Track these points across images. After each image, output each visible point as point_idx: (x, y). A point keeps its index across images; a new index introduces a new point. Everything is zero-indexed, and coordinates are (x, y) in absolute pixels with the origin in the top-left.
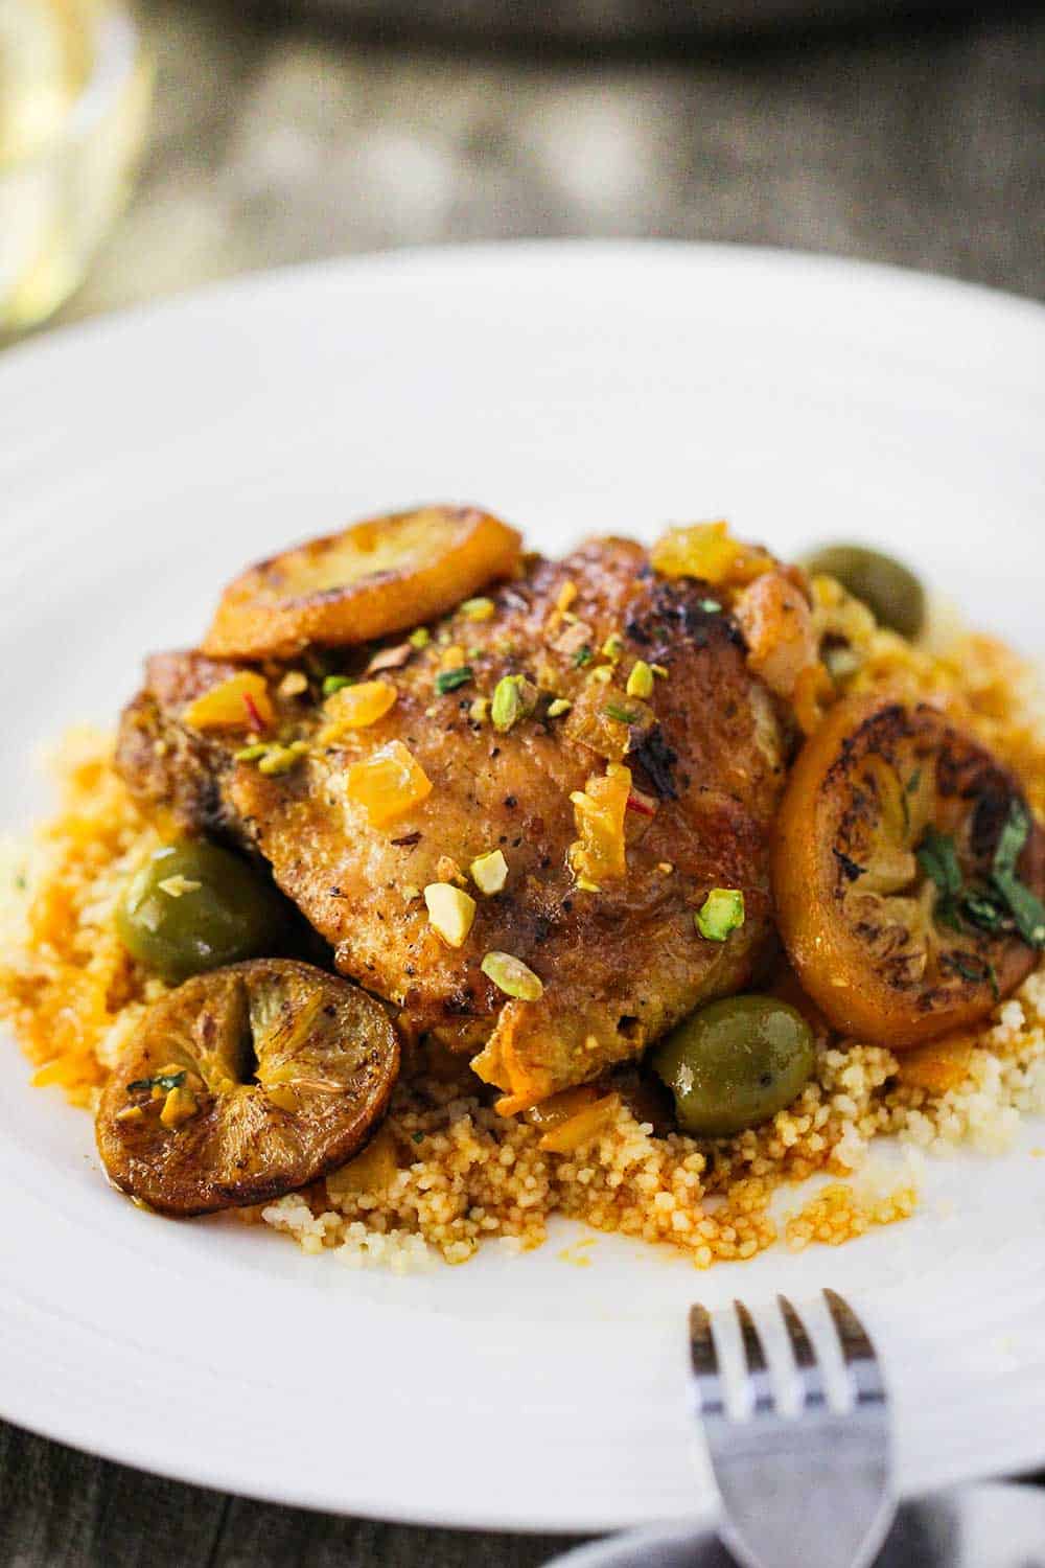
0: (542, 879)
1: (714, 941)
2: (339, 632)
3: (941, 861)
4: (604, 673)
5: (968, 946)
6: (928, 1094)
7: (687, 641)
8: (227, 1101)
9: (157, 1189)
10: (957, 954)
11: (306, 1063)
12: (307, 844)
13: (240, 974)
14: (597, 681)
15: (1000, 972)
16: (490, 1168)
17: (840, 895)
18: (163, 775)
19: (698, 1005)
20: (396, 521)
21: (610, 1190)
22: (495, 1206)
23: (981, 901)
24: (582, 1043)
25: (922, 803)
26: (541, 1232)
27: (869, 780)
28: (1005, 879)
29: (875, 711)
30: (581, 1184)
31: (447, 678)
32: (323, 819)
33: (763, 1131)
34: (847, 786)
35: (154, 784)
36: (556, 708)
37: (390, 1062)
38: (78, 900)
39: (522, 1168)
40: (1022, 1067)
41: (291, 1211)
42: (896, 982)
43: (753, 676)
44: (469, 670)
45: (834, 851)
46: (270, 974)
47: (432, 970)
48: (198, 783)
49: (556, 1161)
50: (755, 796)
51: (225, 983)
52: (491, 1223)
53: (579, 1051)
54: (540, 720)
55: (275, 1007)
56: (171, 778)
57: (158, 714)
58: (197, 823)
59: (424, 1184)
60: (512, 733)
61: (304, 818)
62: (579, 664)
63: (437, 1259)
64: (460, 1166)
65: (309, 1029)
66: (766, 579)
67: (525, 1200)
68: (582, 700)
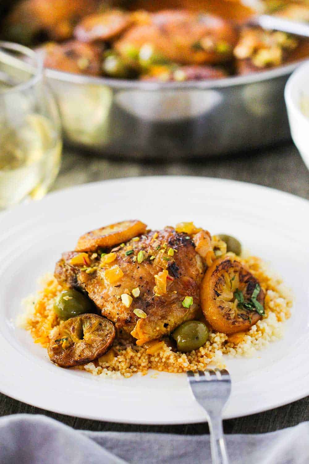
0: (148, 294)
1: (186, 308)
2: (105, 244)
3: (239, 295)
4: (163, 251)
5: (245, 313)
6: (235, 345)
7: (182, 244)
8: (77, 343)
9: (61, 361)
10: (242, 314)
11: (94, 334)
12: (96, 288)
13: (81, 317)
14: (161, 252)
15: (252, 319)
16: (135, 358)
17: (215, 299)
18: (65, 275)
19: (182, 322)
20: (119, 224)
21: (162, 363)
22: (136, 366)
23: (248, 304)
24: (155, 328)
25: (236, 283)
26: (147, 372)
27: (222, 276)
28: (254, 300)
29: (224, 261)
30: (156, 362)
31: (128, 252)
32: (100, 283)
33: (197, 351)
34: (217, 276)
35: (63, 278)
36: (152, 258)
37: (113, 334)
38: (46, 304)
39: (142, 358)
40: (257, 340)
41: (90, 366)
42: (227, 319)
43: (197, 253)
44: (133, 251)
45: (214, 289)
46: (87, 317)
47: (123, 313)
48: (72, 276)
49: (150, 356)
50: (197, 278)
51: (77, 319)
52: (135, 369)
53: (155, 330)
54: (148, 261)
55: (88, 324)
56: (67, 276)
57: (64, 263)
58: (72, 286)
59: (120, 360)
60: (142, 264)
61: (95, 282)
62: (157, 250)
63: (122, 377)
64: (128, 357)
65: (96, 328)
66: (200, 232)
67: (143, 365)
68: (158, 256)
